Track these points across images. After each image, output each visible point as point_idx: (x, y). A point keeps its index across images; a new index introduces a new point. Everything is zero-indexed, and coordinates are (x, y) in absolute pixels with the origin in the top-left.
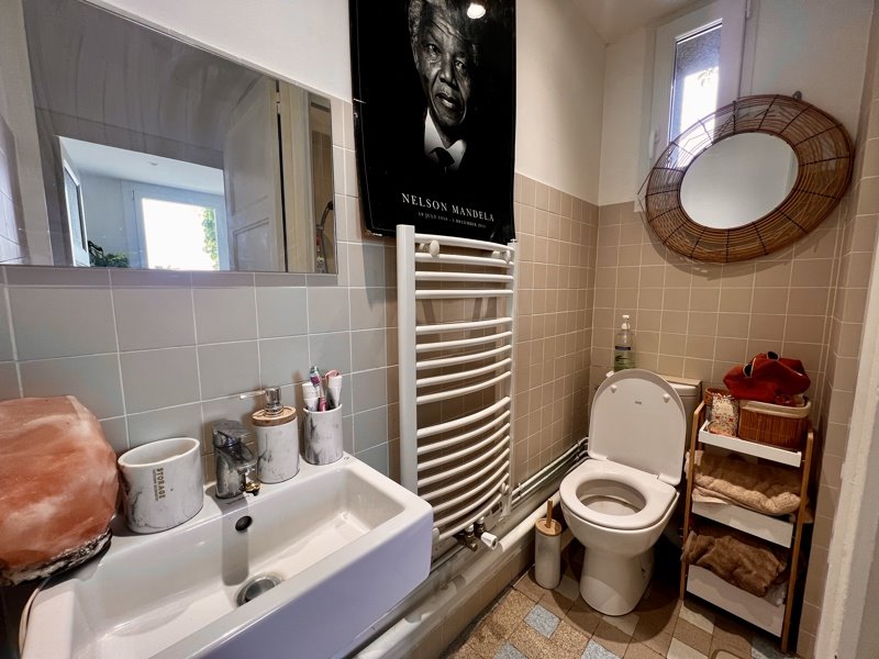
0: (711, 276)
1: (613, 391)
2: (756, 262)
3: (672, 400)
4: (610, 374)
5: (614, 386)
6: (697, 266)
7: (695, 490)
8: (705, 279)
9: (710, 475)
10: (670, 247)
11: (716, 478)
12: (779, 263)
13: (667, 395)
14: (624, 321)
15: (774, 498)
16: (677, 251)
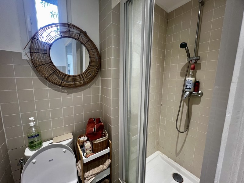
0: (69, 93)
1: (34, 163)
2: (82, 88)
3: (67, 150)
4: (28, 153)
5: (34, 161)
6: (63, 89)
7: (85, 180)
8: (67, 94)
9: (88, 171)
10: (49, 81)
11: (90, 170)
12: (88, 88)
13: (64, 150)
14: (31, 121)
15: (105, 164)
16: (53, 83)
